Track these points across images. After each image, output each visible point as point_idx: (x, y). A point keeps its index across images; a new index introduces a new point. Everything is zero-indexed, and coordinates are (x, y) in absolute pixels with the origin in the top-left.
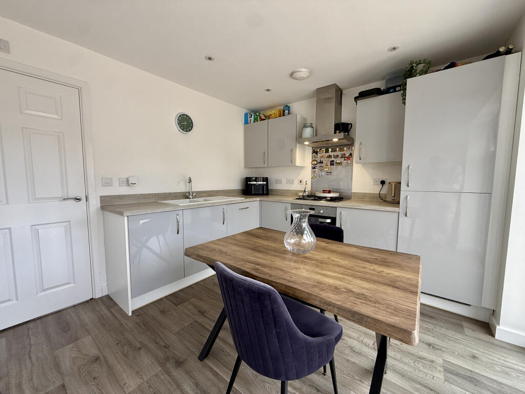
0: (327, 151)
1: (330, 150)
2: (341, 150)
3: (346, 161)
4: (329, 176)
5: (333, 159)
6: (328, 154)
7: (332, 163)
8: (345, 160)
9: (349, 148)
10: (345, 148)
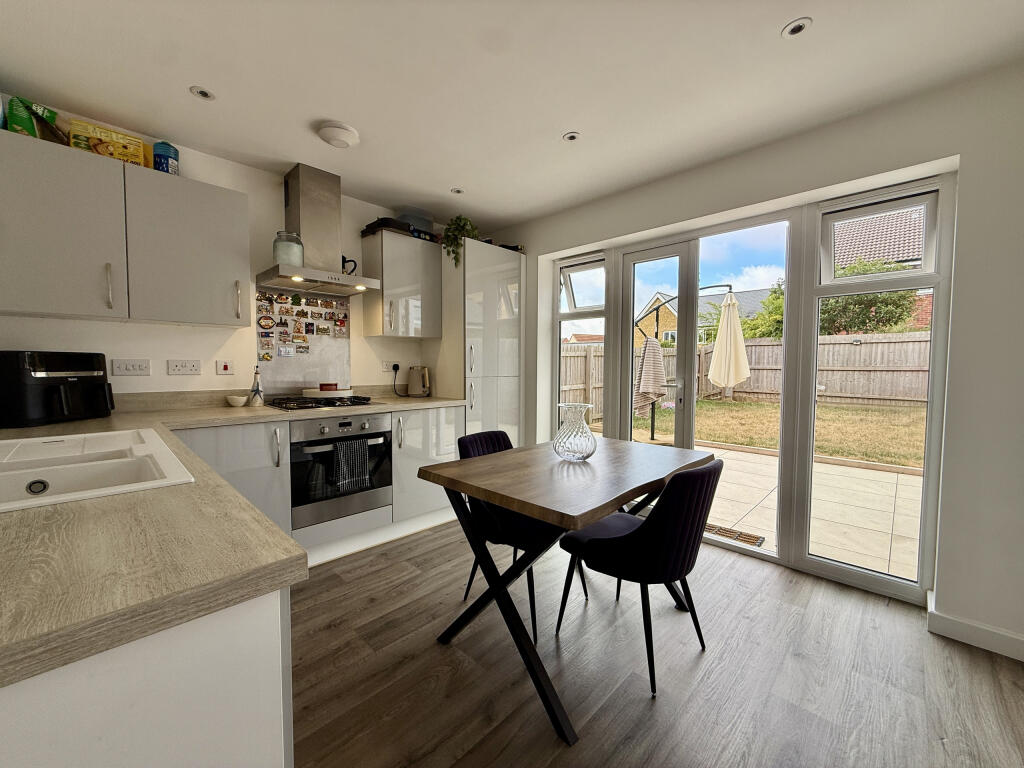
0: (296, 302)
1: (304, 301)
2: (327, 305)
3: (338, 328)
4: (305, 355)
5: (310, 320)
6: (299, 308)
7: (309, 328)
8: (336, 325)
9: (342, 305)
10: (334, 303)
